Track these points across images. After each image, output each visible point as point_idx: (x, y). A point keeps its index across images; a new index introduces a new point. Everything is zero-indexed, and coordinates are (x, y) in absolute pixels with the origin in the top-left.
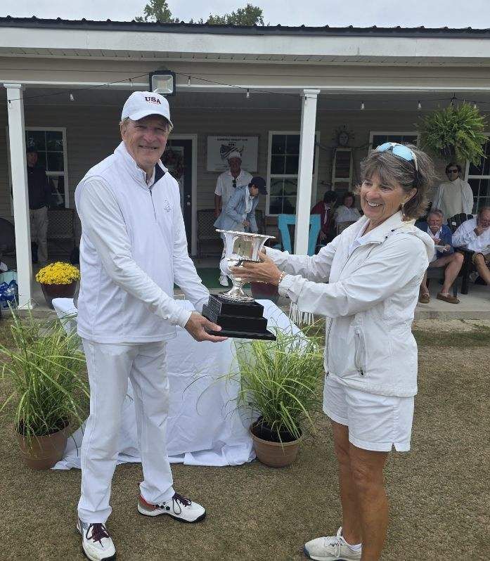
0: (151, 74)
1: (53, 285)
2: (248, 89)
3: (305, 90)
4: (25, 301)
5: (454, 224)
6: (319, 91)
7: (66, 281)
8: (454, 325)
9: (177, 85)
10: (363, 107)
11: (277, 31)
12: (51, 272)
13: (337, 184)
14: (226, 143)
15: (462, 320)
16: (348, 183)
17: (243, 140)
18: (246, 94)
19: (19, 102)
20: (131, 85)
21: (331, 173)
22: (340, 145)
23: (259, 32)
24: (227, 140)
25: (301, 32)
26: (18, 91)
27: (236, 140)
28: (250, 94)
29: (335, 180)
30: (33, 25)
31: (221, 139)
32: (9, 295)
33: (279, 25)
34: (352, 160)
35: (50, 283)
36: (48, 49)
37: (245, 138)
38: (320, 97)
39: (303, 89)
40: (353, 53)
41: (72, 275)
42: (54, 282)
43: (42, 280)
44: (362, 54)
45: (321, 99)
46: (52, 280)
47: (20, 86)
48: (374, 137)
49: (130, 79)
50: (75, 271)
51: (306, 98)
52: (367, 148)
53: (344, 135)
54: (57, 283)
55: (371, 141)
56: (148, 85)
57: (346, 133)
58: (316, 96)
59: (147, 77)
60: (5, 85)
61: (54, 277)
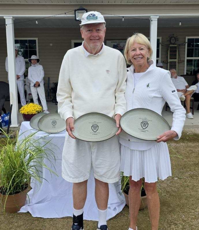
0: (75, 11)
1: (28, 114)
2: (123, 17)
4: (14, 124)
6: (158, 17)
7: (34, 112)
10: (180, 24)
12: (27, 108)
13: (170, 62)
16: (176, 62)
17: (124, 42)
18: (122, 19)
19: (11, 25)
20: (66, 16)
21: (167, 57)
22: (171, 44)
24: (116, 42)
26: (11, 19)
27: (120, 42)
28: (124, 19)
29: (169, 60)
31: (113, 42)
34: (177, 51)
35: (26, 113)
39: (150, 16)
41: (38, 109)
42: (28, 113)
43: (23, 112)
45: (160, 21)
47: (12, 17)
48: (188, 39)
49: (65, 14)
50: (39, 107)
51: (152, 20)
52: (185, 45)
53: (173, 39)
54: (30, 113)
55: (187, 41)
56: (74, 16)
57: (174, 37)
58: (157, 19)
59: (74, 12)
60: (4, 17)
61: (29, 111)
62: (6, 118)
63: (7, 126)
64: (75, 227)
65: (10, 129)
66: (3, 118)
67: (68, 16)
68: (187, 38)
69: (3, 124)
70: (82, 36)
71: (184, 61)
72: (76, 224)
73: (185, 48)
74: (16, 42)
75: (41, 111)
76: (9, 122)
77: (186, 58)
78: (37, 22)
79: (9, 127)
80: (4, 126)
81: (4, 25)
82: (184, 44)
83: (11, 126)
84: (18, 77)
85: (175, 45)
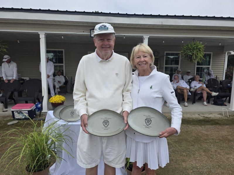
0: (91, 30)
1: (55, 103)
2: (124, 36)
4: (45, 110)
5: (190, 81)
6: (149, 37)
7: (60, 102)
8: (196, 116)
10: (164, 42)
11: (134, 16)
15: (199, 115)
18: (124, 37)
19: (44, 38)
20: (84, 33)
23: (128, 16)
25: (142, 16)
26: (44, 35)
30: (49, 12)
32: (39, 107)
33: (135, 14)
34: (159, 61)
35: (54, 102)
36: (54, 21)
38: (149, 39)
39: (143, 36)
40: (161, 24)
41: (62, 100)
43: (51, 101)
44: (163, 24)
46: (55, 102)
47: (44, 33)
48: (166, 53)
49: (83, 32)
50: (64, 98)
51: (144, 39)
52: (164, 57)
53: (156, 52)
54: (56, 102)
55: (165, 54)
56: (90, 34)
59: (89, 31)
60: (39, 33)
61: (55, 101)
62: (39, 105)
63: (40, 111)
65: (41, 113)
66: (36, 105)
67: (85, 33)
68: (165, 52)
69: (36, 110)
70: (95, 44)
71: (163, 68)
73: (164, 59)
74: (48, 52)
75: (64, 101)
76: (41, 109)
77: (165, 66)
78: (63, 37)
79: (41, 112)
80: (37, 111)
81: (39, 39)
83: (42, 111)
84: (48, 76)
85: (158, 57)
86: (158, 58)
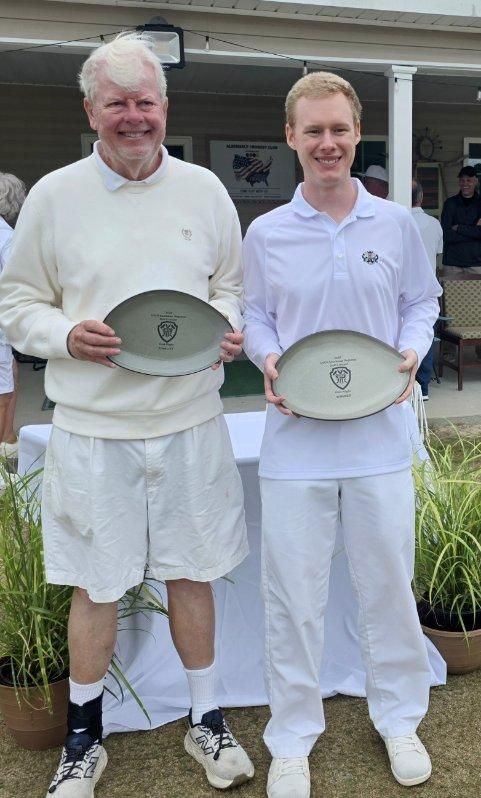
3: (394, 68)
6: (414, 70)
9: (186, 50)
14: (242, 153)
17: (270, 148)
24: (243, 146)
27: (259, 147)
31: (233, 146)
37: (273, 144)
38: (415, 79)
39: (390, 66)
45: (420, 82)
48: (471, 145)
51: (396, 79)
53: (427, 142)
55: (467, 151)
57: (429, 139)
58: (411, 77)
64: (76, 740)
68: (468, 141)
70: (91, 122)
72: (78, 731)
82: (459, 161)
85: (434, 165)
86: (436, 169)
